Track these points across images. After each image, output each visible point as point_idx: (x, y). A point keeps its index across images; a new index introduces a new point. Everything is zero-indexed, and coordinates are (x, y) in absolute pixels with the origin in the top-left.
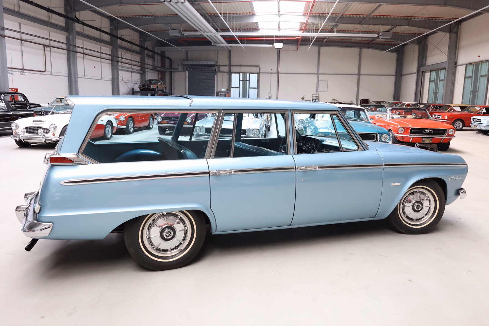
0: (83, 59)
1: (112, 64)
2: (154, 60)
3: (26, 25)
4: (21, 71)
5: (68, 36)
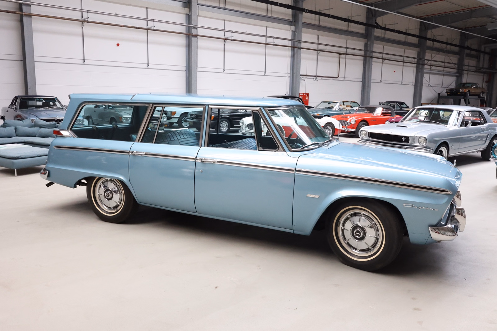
0: (381, 64)
1: (417, 67)
2: (479, 61)
3: (324, 36)
4: (314, 77)
5: (366, 42)
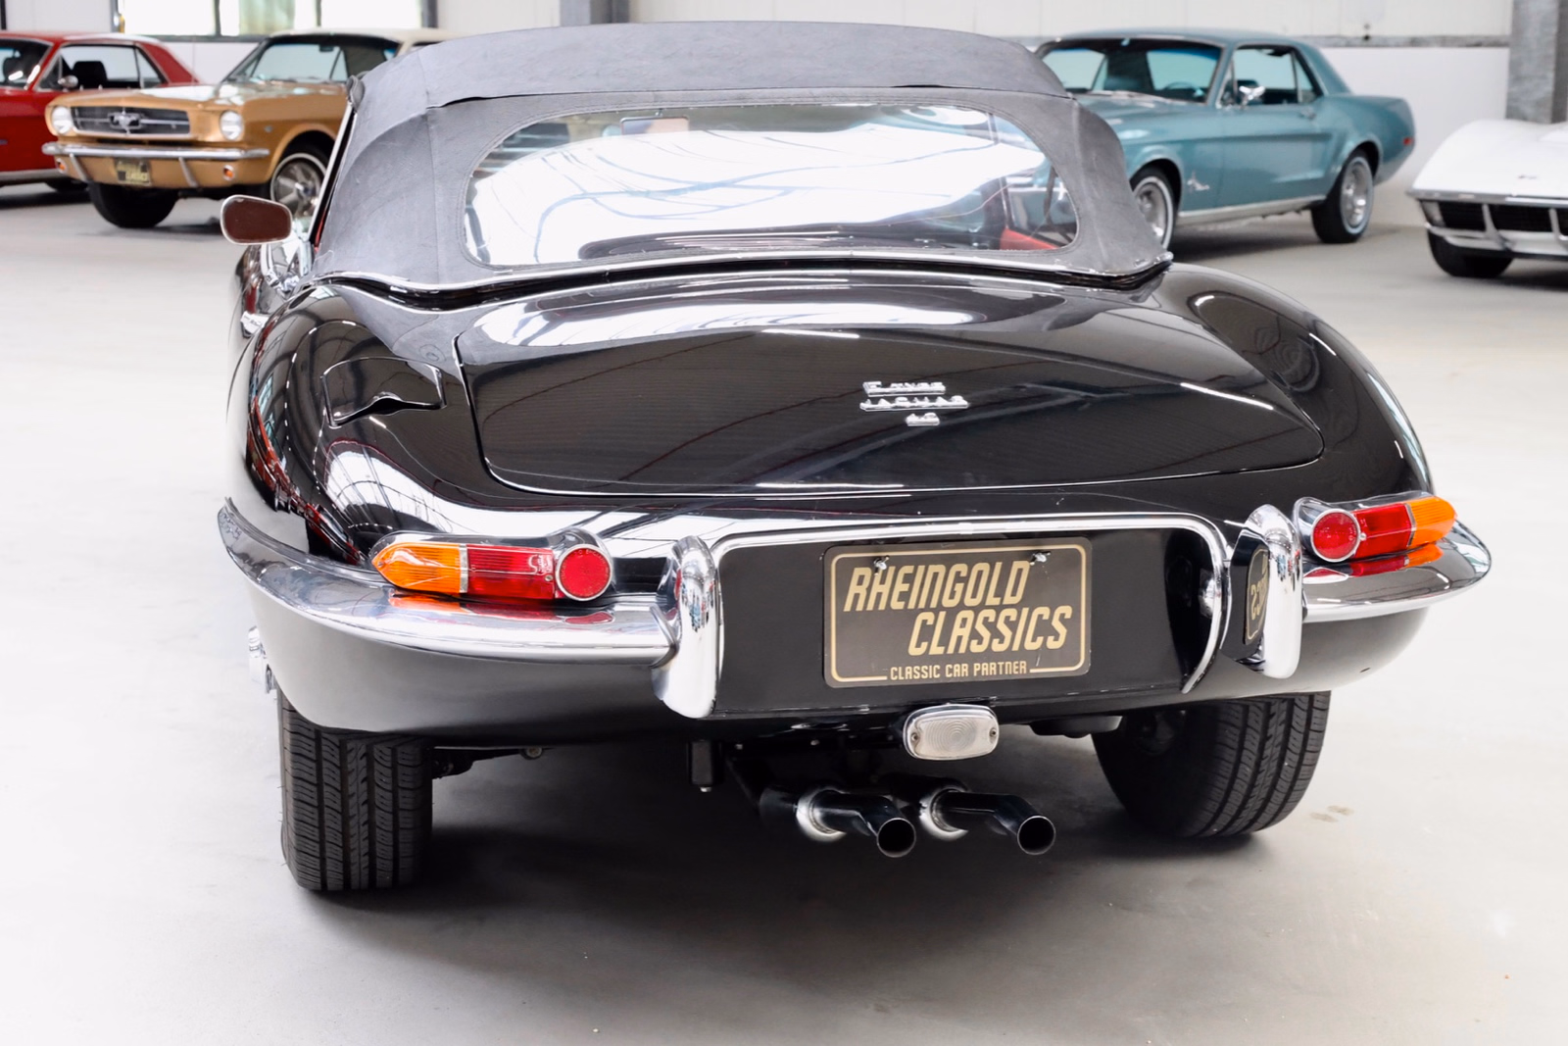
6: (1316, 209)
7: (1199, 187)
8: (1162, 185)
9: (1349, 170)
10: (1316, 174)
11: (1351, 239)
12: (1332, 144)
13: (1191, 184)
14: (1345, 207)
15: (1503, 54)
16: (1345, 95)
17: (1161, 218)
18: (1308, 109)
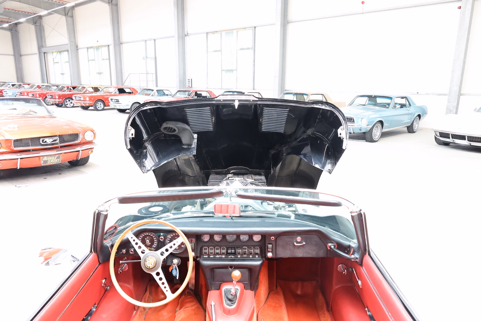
6: (408, 127)
7: (387, 125)
8: (380, 125)
9: (415, 120)
10: (409, 121)
11: (414, 132)
12: (413, 115)
13: (385, 124)
14: (414, 126)
15: (447, 97)
16: (415, 106)
17: (379, 131)
18: (408, 109)
